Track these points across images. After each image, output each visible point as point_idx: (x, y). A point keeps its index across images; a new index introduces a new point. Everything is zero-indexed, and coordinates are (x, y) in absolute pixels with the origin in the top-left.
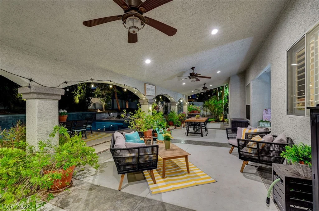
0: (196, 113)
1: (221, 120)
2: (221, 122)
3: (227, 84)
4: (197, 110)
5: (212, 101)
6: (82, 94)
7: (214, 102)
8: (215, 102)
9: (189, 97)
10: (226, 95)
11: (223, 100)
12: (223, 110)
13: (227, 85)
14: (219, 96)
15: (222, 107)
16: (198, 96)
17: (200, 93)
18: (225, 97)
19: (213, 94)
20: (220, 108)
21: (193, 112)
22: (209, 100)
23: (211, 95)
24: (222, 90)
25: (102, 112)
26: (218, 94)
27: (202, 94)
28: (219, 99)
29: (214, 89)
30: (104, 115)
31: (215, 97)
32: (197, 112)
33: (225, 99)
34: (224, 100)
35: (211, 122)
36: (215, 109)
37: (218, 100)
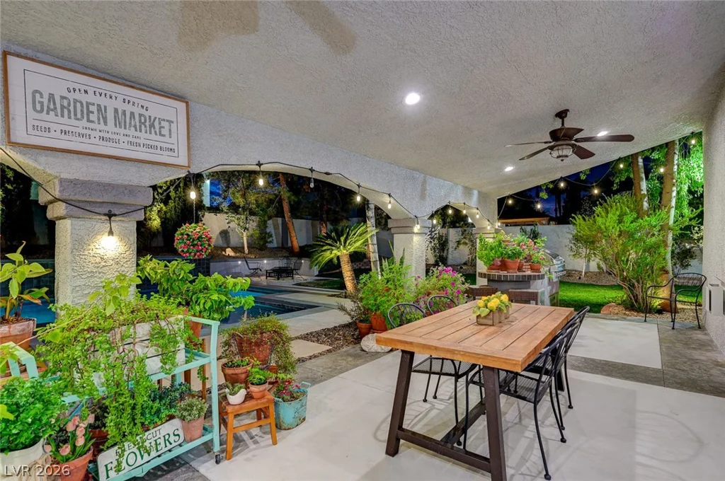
0: (520, 269)
1: (656, 303)
2: (660, 312)
3: (696, 129)
4: (528, 258)
5: (613, 216)
6: (171, 204)
7: (620, 221)
8: (628, 219)
9: (501, 202)
10: (686, 188)
11: (668, 212)
12: (669, 256)
13: (693, 135)
14: (645, 192)
15: (665, 242)
16: (544, 195)
17: (552, 182)
18: (679, 199)
19: (615, 187)
20: (651, 250)
21: (504, 266)
22: (598, 209)
23: (608, 190)
24: (668, 161)
25: (238, 254)
26: (644, 185)
27: (562, 185)
28: (646, 205)
29: (620, 160)
30: (238, 266)
31: (625, 197)
32: (526, 266)
33: (678, 206)
34: (673, 212)
35: (604, 311)
36: (625, 251)
37: (640, 214)
